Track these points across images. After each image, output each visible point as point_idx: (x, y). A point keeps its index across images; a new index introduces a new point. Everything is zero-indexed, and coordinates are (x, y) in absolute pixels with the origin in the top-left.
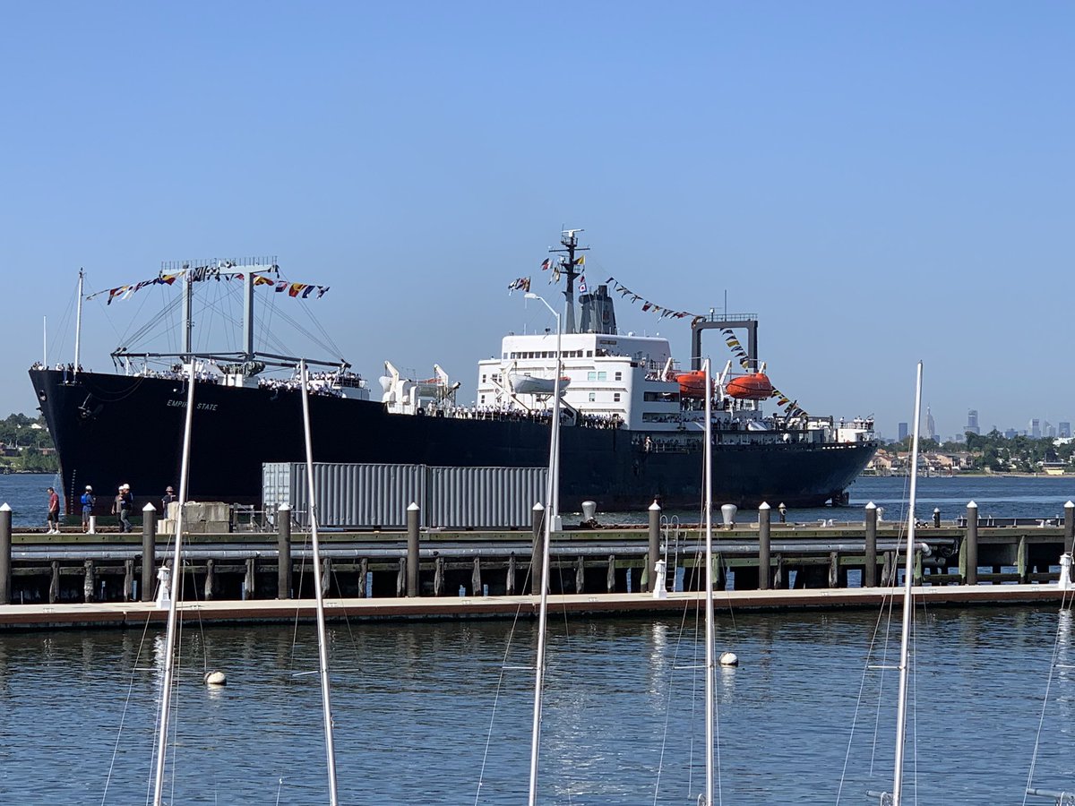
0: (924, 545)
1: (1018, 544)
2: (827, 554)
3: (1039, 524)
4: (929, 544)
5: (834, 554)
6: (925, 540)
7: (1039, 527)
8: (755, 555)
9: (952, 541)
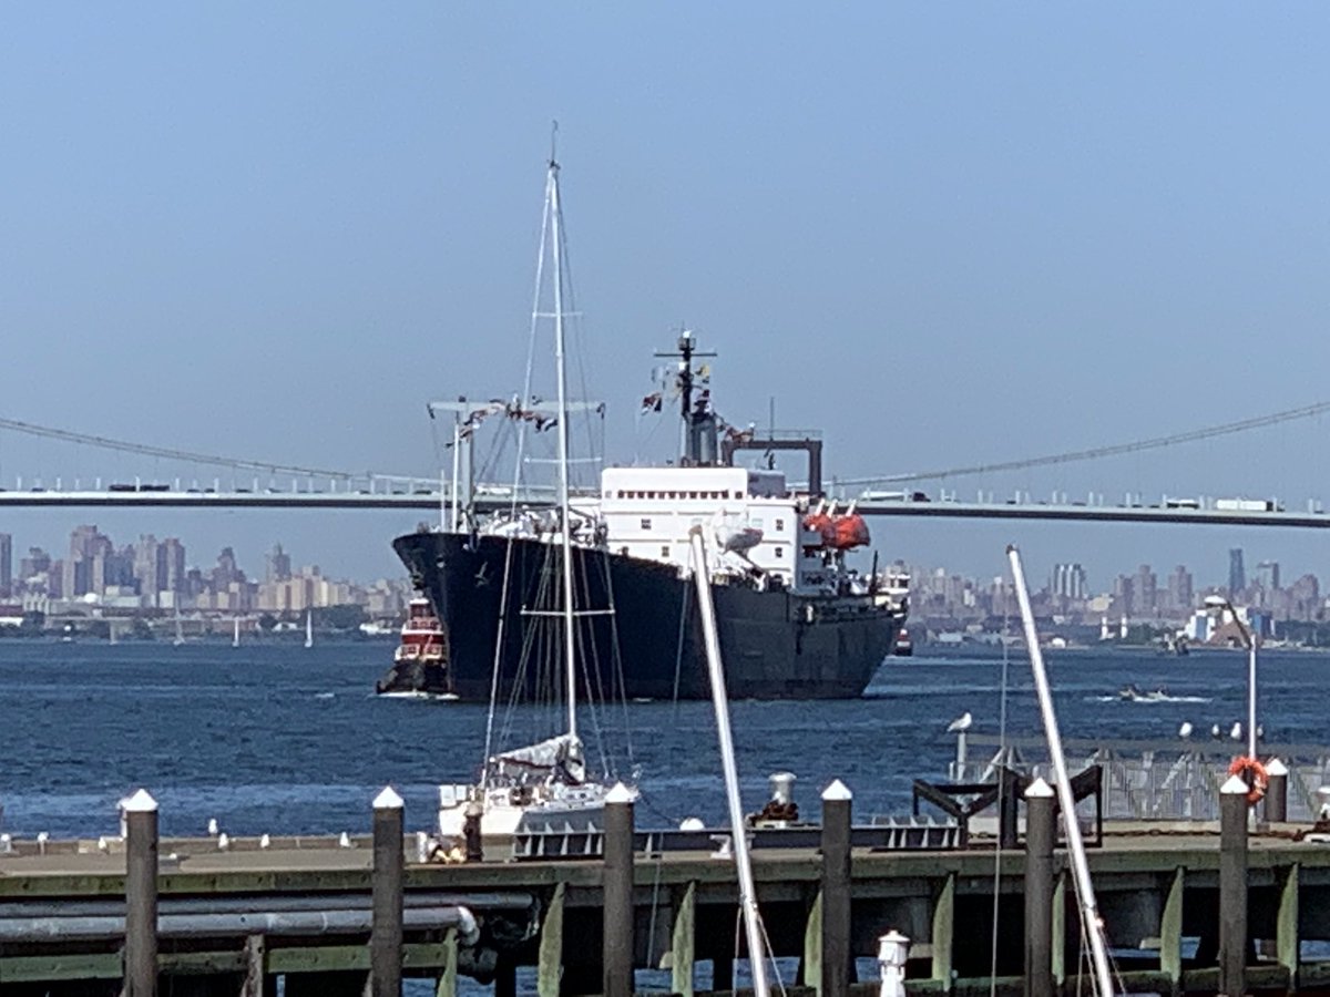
0: (465, 913)
1: (675, 907)
2: (235, 941)
3: (717, 846)
4: (474, 910)
5: (256, 942)
6: (463, 898)
7: (715, 855)
8: (109, 944)
9: (527, 900)
